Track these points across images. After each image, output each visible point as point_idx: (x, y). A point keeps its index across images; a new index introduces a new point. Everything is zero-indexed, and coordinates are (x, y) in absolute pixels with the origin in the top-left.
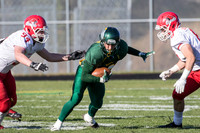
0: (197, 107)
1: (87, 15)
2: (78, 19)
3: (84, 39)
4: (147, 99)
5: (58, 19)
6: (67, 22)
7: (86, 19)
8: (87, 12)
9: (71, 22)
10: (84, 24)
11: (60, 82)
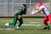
0: (41, 25)
1: (15, 2)
2: (13, 3)
3: (14, 8)
4: (29, 23)
5: (8, 3)
6: (10, 4)
7: (15, 3)
8: (15, 1)
9: (11, 4)
10: (14, 4)
11: (8, 18)
